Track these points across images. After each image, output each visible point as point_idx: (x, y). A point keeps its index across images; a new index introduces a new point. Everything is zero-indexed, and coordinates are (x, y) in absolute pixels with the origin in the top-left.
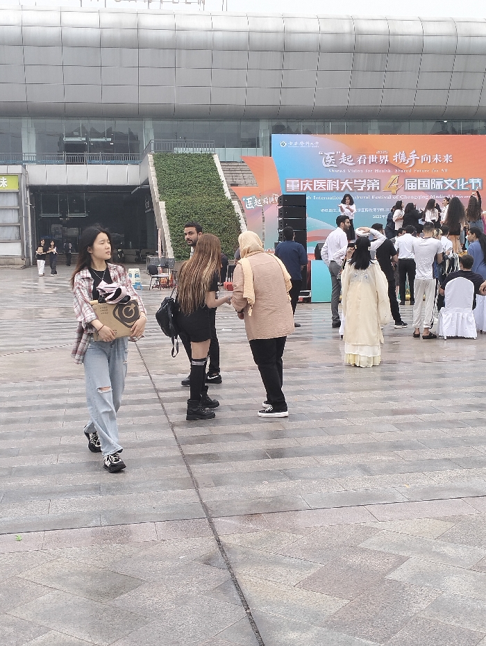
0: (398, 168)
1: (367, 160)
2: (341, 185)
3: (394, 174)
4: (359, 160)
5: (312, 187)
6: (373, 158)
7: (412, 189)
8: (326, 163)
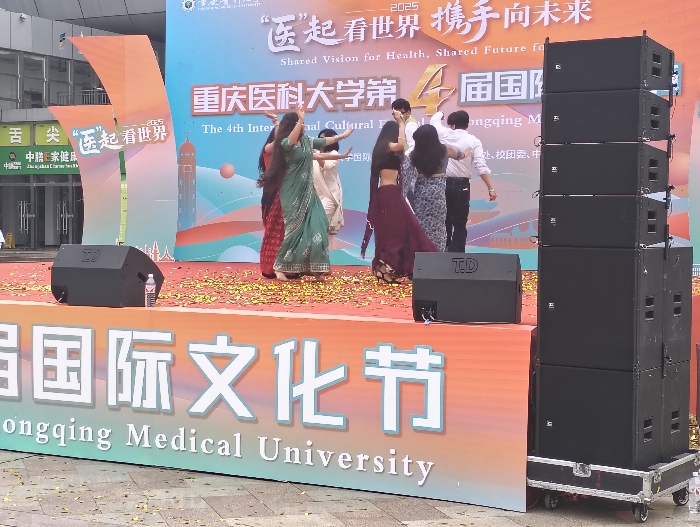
0: (443, 46)
1: (368, 31)
2: (307, 96)
3: (434, 60)
4: (351, 31)
5: (245, 102)
6: (381, 24)
7: (479, 99)
8: (275, 43)
